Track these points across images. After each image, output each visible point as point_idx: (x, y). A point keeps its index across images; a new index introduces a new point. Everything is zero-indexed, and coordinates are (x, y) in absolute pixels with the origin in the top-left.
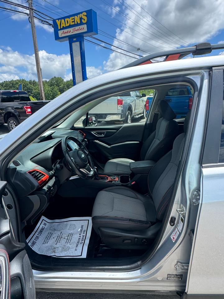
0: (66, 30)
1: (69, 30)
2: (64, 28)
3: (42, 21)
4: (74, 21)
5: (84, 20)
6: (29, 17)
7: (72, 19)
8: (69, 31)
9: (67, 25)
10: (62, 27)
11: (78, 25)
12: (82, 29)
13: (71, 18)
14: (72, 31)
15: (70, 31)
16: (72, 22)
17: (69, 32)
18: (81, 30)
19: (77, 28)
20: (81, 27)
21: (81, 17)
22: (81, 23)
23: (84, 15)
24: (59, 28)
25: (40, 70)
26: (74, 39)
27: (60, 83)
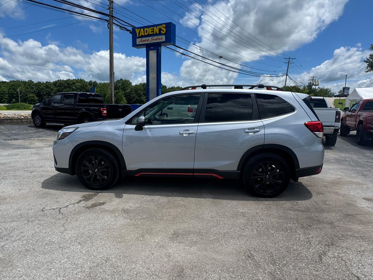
0: (144, 39)
1: (147, 38)
2: (142, 36)
3: (121, 27)
4: (153, 32)
5: (163, 31)
6: (108, 23)
7: (151, 29)
8: (147, 40)
9: (146, 34)
10: (140, 36)
11: (156, 35)
12: (161, 39)
13: (150, 28)
14: (150, 40)
15: (149, 40)
16: (151, 32)
17: (147, 41)
18: (159, 39)
19: (155, 37)
20: (160, 37)
21: (160, 28)
22: (160, 34)
23: (163, 27)
24: (138, 36)
25: (113, 74)
26: (152, 48)
27: (127, 87)
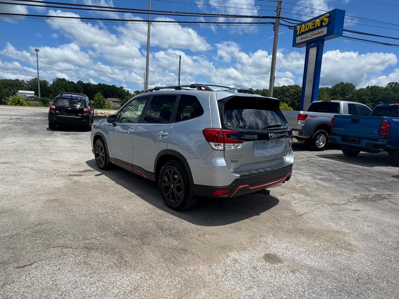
0: (304, 36)
1: (307, 35)
2: (303, 33)
3: (290, 26)
4: (314, 25)
5: (325, 22)
7: (313, 23)
8: (307, 36)
9: (307, 30)
10: (301, 33)
11: (318, 28)
12: (321, 32)
13: (311, 22)
14: (310, 36)
15: (308, 36)
16: (312, 26)
17: (307, 38)
18: (319, 33)
19: (316, 32)
20: (320, 30)
21: (322, 19)
22: (321, 26)
23: (326, 17)
24: (298, 34)
25: (273, 78)
26: (312, 45)
